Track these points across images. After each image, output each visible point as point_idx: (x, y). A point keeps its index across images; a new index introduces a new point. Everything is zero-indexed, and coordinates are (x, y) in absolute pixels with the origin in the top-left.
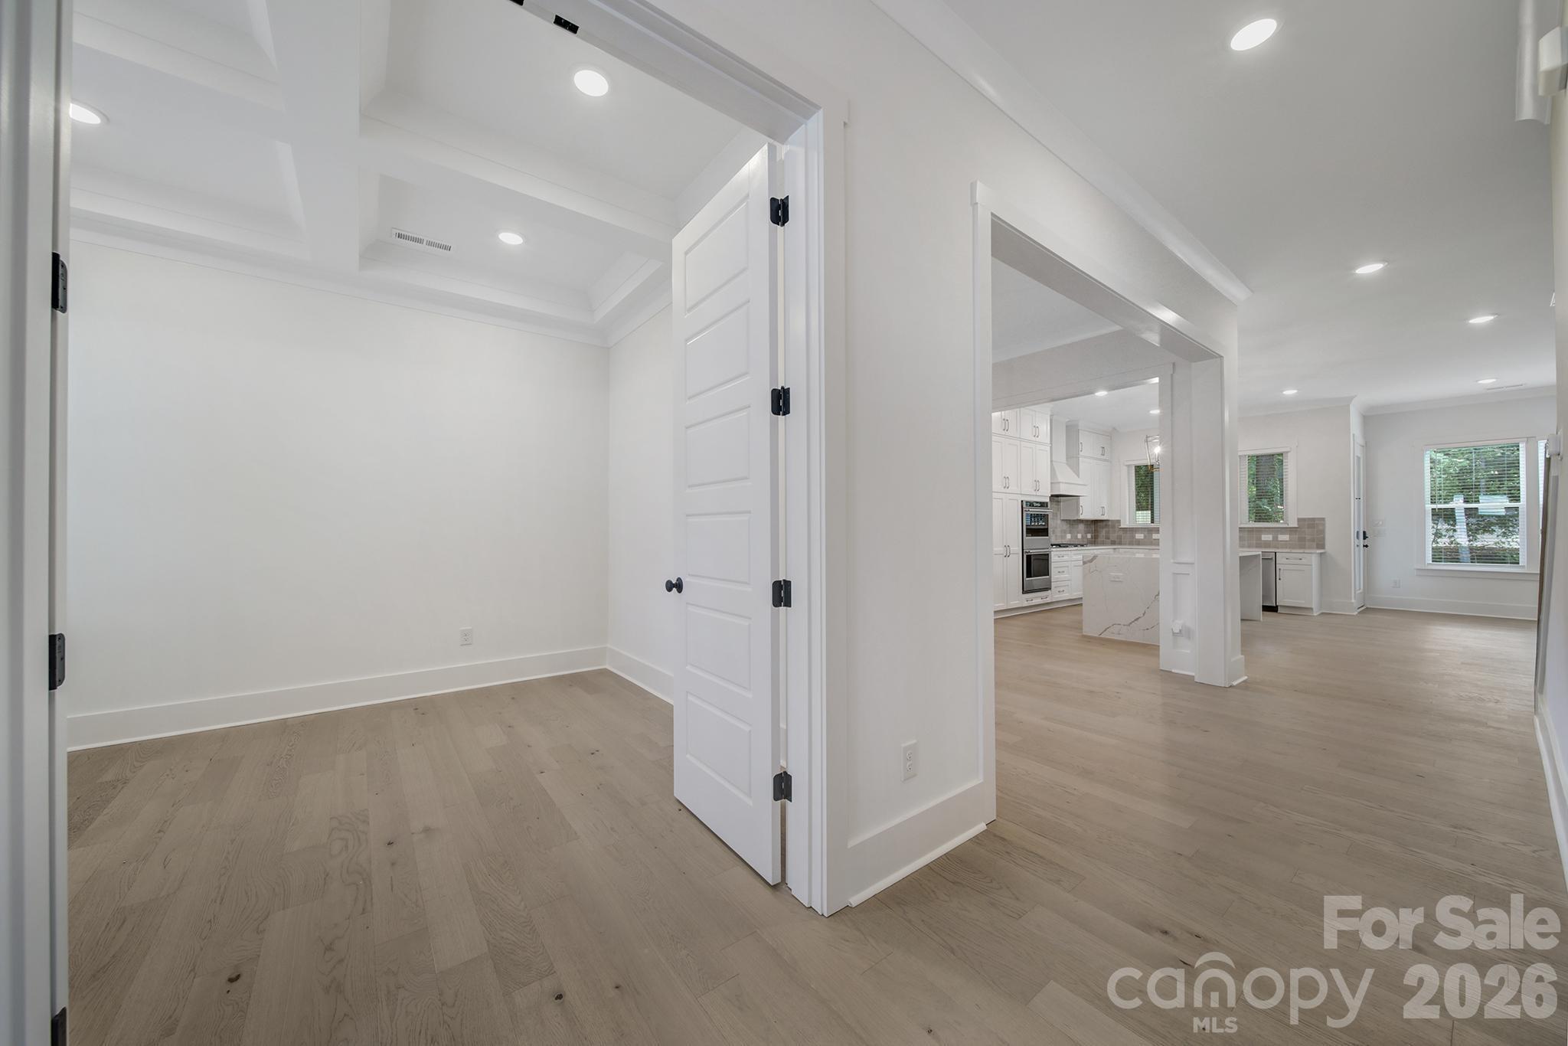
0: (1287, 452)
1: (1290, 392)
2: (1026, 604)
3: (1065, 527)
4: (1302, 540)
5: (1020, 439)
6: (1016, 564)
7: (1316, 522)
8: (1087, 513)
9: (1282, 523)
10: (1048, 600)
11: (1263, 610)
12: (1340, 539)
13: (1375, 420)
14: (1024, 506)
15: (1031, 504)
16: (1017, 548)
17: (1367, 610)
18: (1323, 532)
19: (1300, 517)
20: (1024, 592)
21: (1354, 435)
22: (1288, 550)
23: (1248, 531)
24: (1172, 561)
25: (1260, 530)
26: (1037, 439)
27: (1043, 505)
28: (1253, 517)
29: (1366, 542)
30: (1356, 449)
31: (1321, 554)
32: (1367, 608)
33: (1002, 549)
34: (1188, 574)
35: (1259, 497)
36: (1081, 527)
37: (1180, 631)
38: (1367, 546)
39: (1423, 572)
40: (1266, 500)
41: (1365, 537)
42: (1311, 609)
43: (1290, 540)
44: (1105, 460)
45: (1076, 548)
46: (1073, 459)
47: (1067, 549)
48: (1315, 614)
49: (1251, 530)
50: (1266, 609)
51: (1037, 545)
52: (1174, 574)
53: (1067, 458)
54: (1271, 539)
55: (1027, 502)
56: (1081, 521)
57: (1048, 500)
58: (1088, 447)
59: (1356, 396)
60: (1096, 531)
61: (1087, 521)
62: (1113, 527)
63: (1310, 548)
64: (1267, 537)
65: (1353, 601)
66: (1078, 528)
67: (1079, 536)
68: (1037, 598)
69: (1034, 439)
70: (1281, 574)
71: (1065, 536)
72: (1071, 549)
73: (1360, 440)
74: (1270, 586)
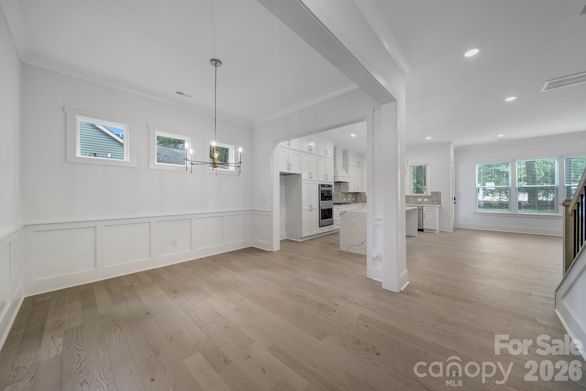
0: (427, 164)
1: (429, 138)
2: (321, 232)
3: (343, 195)
4: (432, 201)
5: (318, 155)
6: (316, 214)
7: (438, 194)
8: (352, 189)
9: (425, 194)
10: (332, 229)
11: (418, 231)
12: (446, 200)
13: (459, 151)
14: (320, 186)
15: (323, 186)
16: (316, 206)
17: (456, 229)
18: (440, 197)
19: (432, 191)
20: (320, 227)
21: (452, 157)
22: (427, 205)
23: (413, 197)
24: (373, 218)
25: (417, 197)
26: (327, 156)
27: (329, 186)
28: (415, 191)
29: (455, 201)
30: (452, 165)
31: (439, 207)
32: (455, 228)
33: (308, 207)
34: (380, 225)
35: (417, 183)
36: (350, 195)
37: (376, 257)
38: (455, 203)
39: (475, 213)
40: (420, 184)
41: (455, 200)
42: (436, 230)
43: (428, 201)
44: (359, 167)
45: (345, 205)
46: (345, 167)
47: (342, 205)
48: (437, 232)
49: (414, 197)
50: (419, 230)
51: (326, 205)
52: (374, 225)
53: (343, 166)
54: (421, 200)
55: (321, 185)
56: (350, 193)
57: (333, 184)
58: (352, 161)
59: (453, 141)
60: (356, 197)
61: (353, 193)
62: (363, 195)
63: (435, 204)
64: (419, 200)
65: (451, 226)
66: (349, 196)
67: (349, 199)
68: (326, 229)
69: (325, 156)
70: (425, 216)
71: (343, 200)
72: (343, 205)
73: (453, 160)
74: (420, 221)
